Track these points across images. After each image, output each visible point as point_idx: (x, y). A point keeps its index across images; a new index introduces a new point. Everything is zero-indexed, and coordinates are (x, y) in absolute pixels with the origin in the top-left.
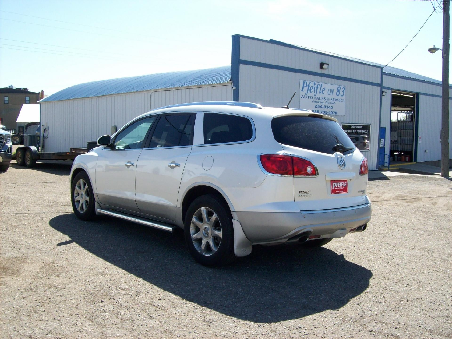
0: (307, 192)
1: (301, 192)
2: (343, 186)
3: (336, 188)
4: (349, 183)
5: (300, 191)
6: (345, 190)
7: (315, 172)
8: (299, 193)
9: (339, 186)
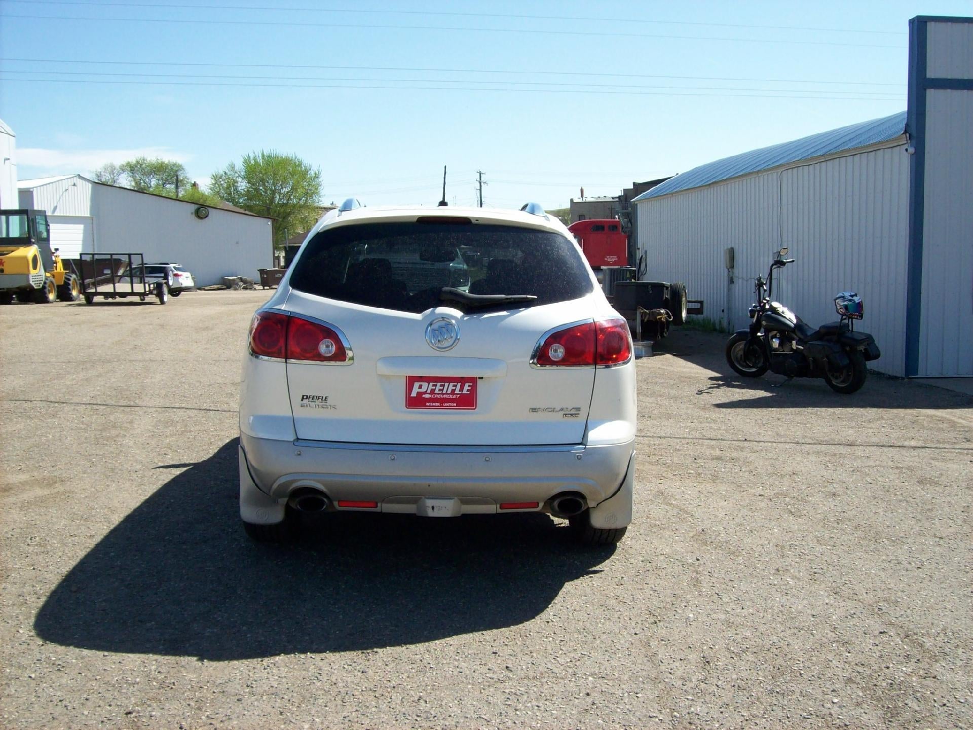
0: (324, 399)
1: (307, 396)
2: (457, 391)
3: (427, 396)
4: (481, 386)
5: (303, 396)
6: (467, 401)
7: (340, 355)
8: (302, 400)
9: (442, 390)
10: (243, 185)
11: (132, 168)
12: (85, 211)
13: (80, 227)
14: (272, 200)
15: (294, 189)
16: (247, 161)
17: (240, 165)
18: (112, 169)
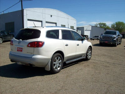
4: (23, 49)
10: (115, 26)
11: (99, 24)
12: (91, 29)
13: (90, 31)
14: (119, 28)
15: (122, 26)
16: (116, 23)
17: (115, 23)
18: (97, 24)
